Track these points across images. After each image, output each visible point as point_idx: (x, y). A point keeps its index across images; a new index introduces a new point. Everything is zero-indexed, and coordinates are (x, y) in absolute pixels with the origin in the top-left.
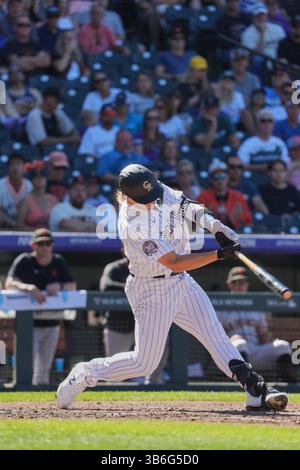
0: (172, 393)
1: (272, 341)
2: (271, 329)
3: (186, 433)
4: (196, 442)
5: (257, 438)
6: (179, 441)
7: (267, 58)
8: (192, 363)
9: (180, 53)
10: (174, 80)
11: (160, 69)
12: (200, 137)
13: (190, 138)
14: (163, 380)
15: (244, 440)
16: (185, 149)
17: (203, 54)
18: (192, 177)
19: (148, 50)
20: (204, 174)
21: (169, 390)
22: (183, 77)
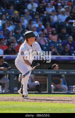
0: (10, 94)
1: (35, 82)
2: (34, 78)
3: (14, 104)
4: (16, 107)
5: (31, 105)
6: (12, 106)
7: (34, 12)
8: (15, 87)
9: (12, 10)
10: (11, 17)
11: (7, 14)
12: (17, 31)
13: (15, 31)
14: (8, 91)
15: (28, 106)
16: (14, 34)
17: (18, 11)
18: (15, 41)
19: (4, 9)
20: (18, 40)
22: (13, 16)
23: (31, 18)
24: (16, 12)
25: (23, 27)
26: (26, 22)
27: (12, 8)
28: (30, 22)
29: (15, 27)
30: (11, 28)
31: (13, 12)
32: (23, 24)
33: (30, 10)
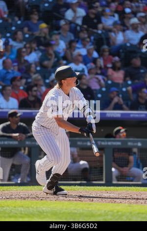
0: (32, 187)
1: (79, 162)
2: (79, 155)
3: (38, 206)
4: (43, 210)
5: (72, 208)
6: (35, 210)
7: (77, 25)
9: (35, 22)
10: (32, 35)
11: (26, 29)
12: (46, 63)
13: (40, 63)
14: (27, 180)
15: (66, 209)
16: (38, 68)
17: (47, 23)
18: (41, 82)
19: (20, 20)
20: (47, 81)
21: (30, 185)
22: (37, 34)
23: (73, 38)
24: (44, 25)
25: (57, 54)
26: (62, 46)
27: (35, 17)
28: (70, 46)
29: (40, 54)
30: (33, 57)
31: (37, 25)
32: (56, 48)
33: (71, 22)
